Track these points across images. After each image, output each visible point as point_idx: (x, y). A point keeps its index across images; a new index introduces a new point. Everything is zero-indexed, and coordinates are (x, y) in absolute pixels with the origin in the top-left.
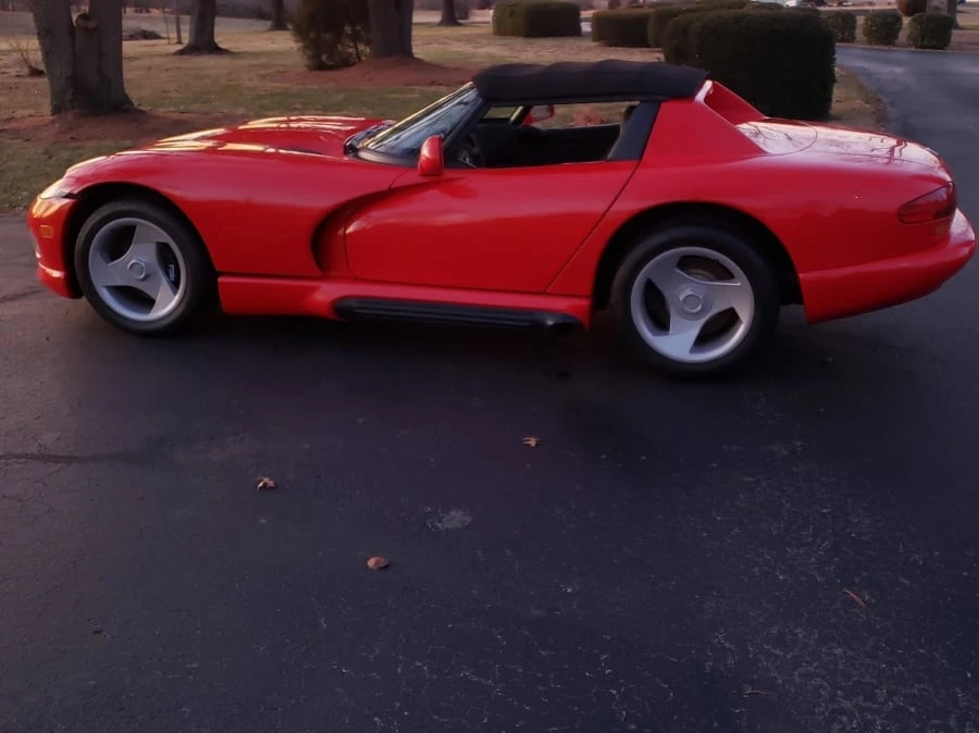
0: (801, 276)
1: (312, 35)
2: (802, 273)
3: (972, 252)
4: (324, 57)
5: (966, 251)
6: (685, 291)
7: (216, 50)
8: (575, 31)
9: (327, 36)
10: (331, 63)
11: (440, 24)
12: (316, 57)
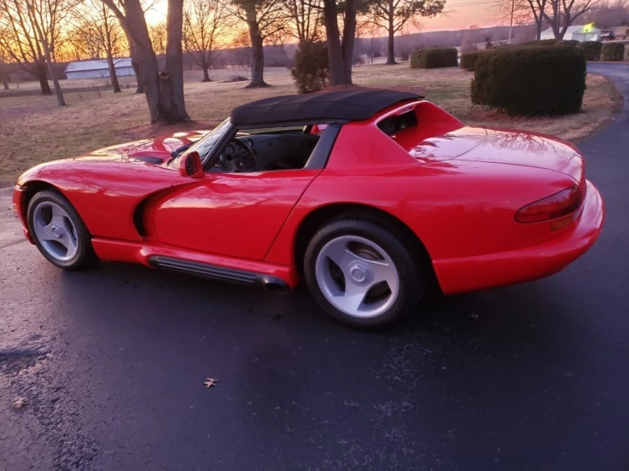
0: (434, 262)
1: (302, 76)
2: (435, 259)
3: (591, 243)
4: (307, 87)
5: (586, 241)
6: (354, 265)
7: (264, 85)
8: (454, 64)
9: (309, 76)
10: (311, 90)
11: (387, 64)
12: (303, 87)
